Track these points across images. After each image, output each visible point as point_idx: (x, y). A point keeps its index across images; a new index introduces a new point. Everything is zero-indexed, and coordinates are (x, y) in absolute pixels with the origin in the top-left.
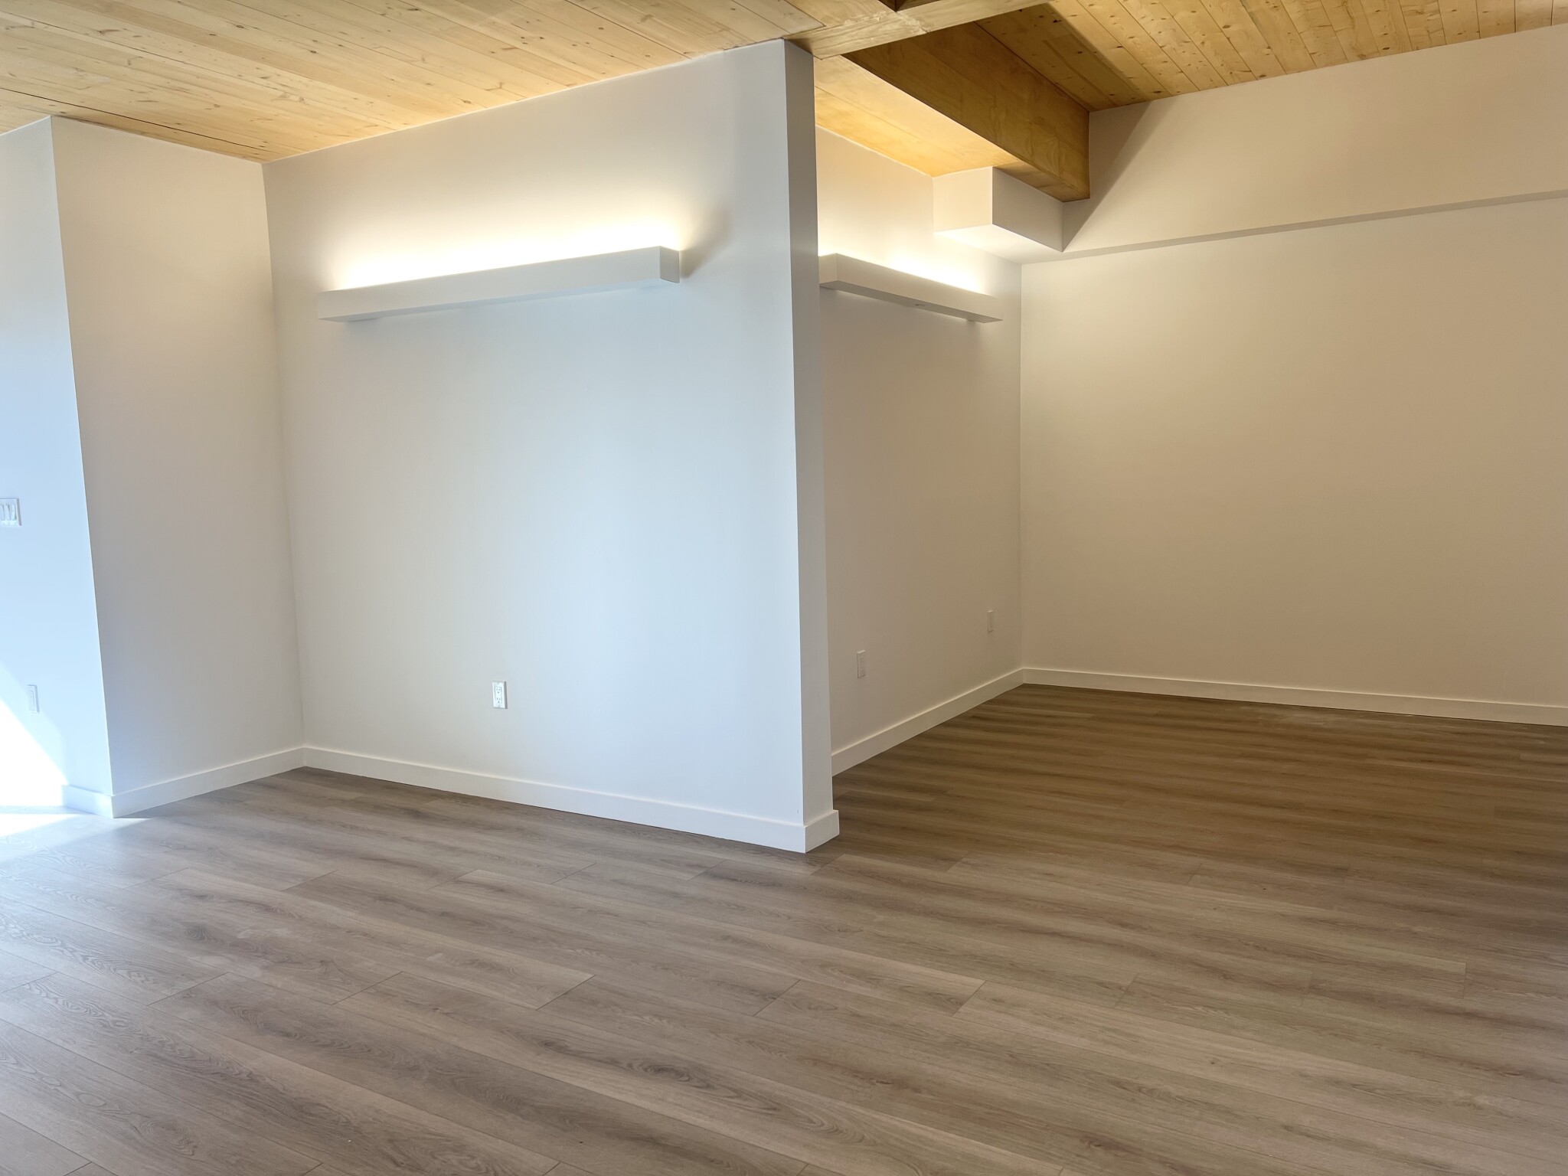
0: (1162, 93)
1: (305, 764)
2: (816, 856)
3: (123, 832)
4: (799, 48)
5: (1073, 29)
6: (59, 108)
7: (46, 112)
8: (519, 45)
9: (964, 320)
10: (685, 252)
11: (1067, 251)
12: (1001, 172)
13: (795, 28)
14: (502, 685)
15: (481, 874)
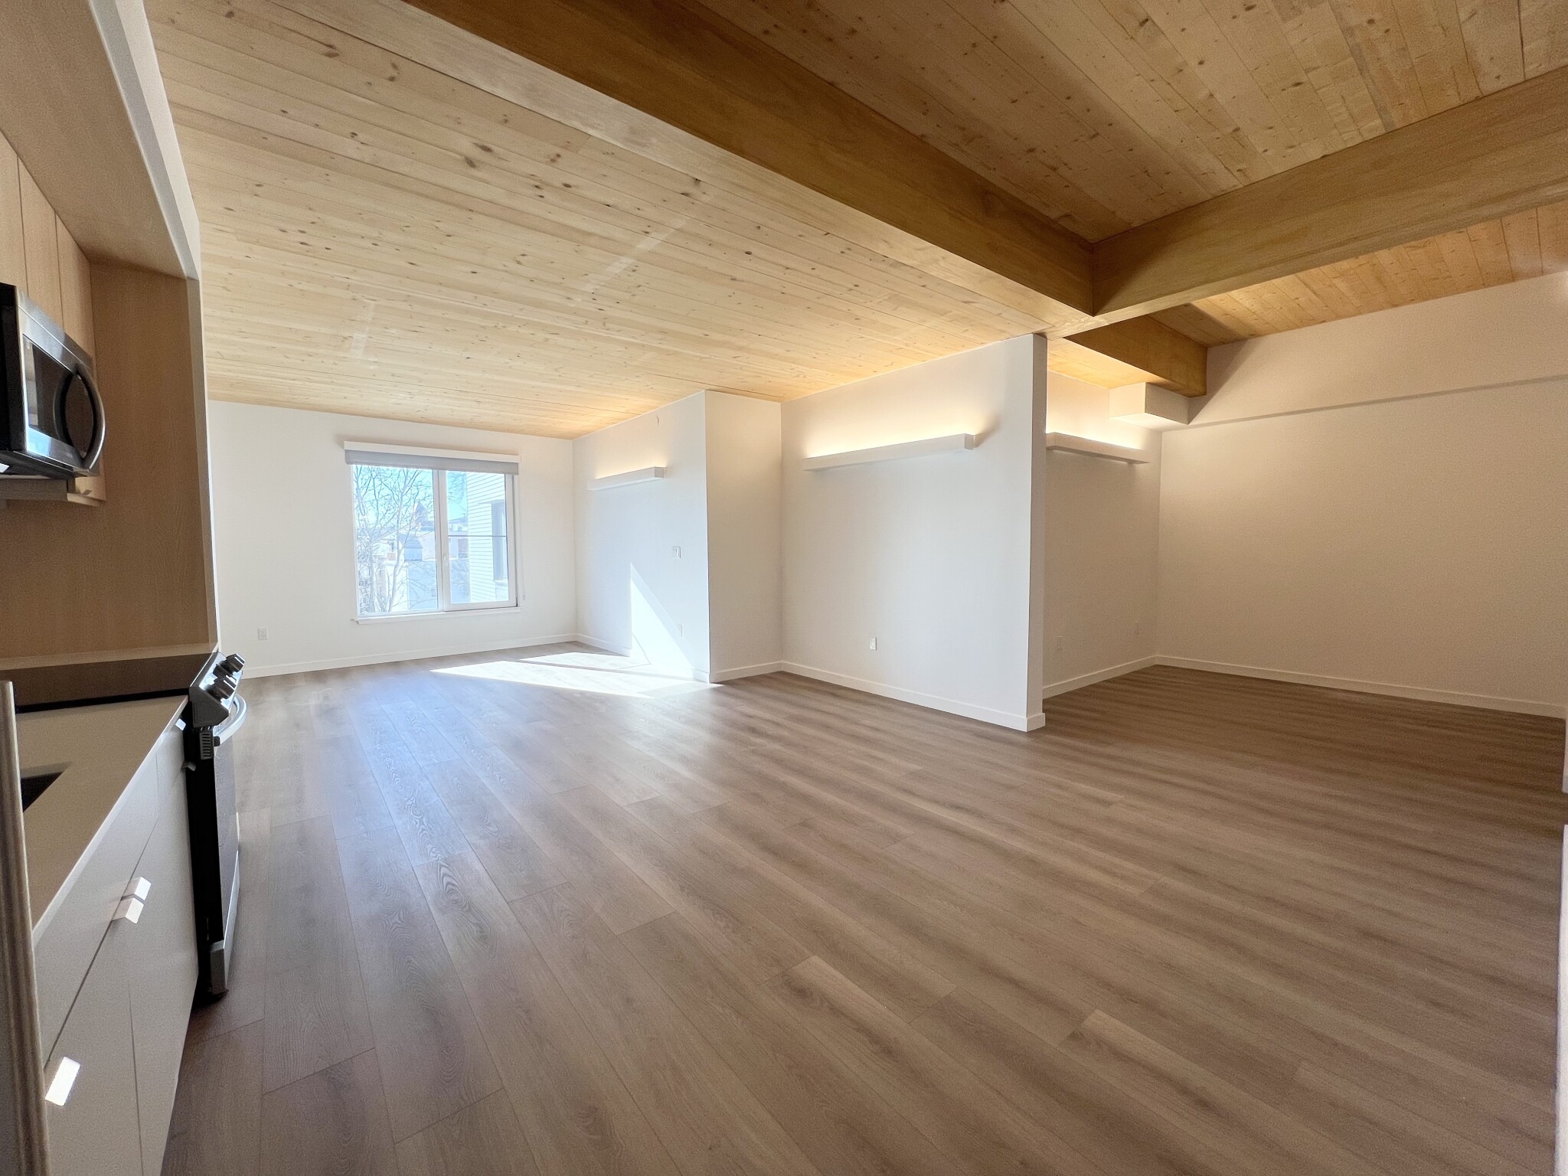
0: (1256, 335)
1: (782, 670)
2: (1030, 733)
3: (715, 689)
4: (1041, 337)
5: (1196, 308)
6: (709, 387)
7: (703, 389)
8: (904, 347)
9: (1125, 463)
10: (977, 436)
11: (1191, 424)
12: (1150, 385)
13: (1039, 328)
14: (874, 639)
15: (867, 722)
